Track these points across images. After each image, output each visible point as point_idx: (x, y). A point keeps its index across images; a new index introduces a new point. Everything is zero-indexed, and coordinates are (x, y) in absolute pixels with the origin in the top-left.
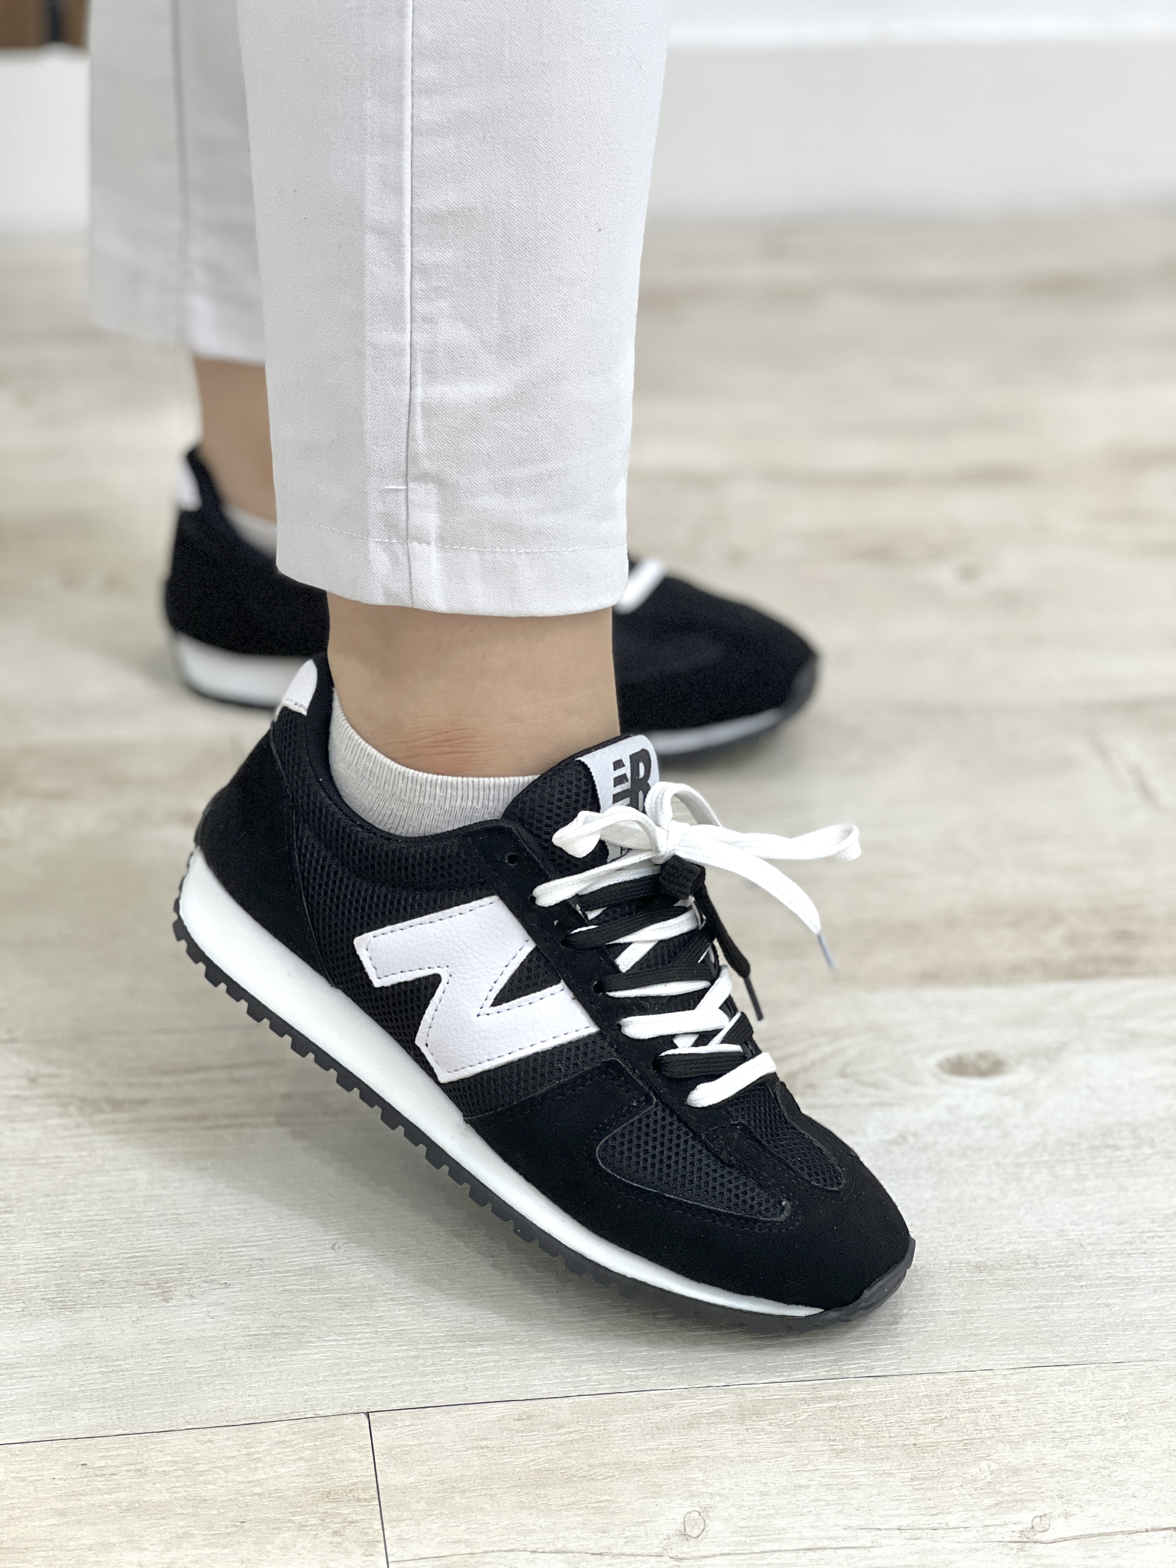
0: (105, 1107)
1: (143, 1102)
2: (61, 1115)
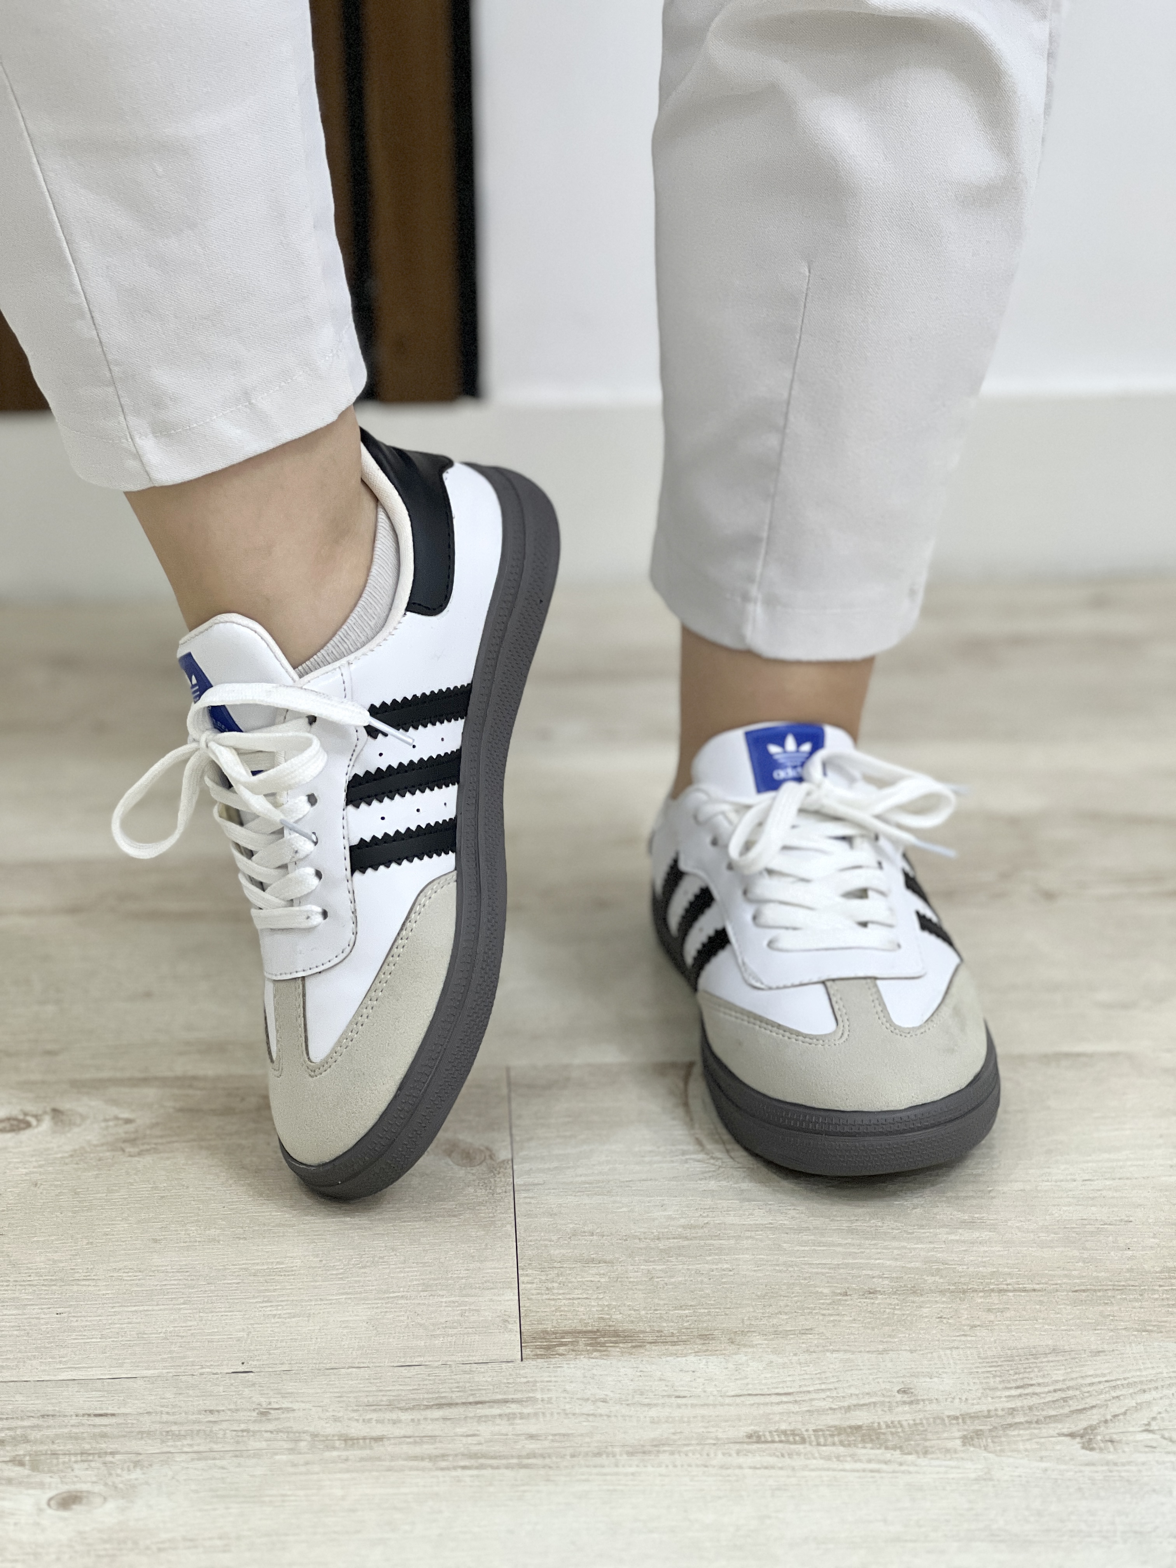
0: (337, 1444)
1: (379, 1439)
2: (291, 1451)
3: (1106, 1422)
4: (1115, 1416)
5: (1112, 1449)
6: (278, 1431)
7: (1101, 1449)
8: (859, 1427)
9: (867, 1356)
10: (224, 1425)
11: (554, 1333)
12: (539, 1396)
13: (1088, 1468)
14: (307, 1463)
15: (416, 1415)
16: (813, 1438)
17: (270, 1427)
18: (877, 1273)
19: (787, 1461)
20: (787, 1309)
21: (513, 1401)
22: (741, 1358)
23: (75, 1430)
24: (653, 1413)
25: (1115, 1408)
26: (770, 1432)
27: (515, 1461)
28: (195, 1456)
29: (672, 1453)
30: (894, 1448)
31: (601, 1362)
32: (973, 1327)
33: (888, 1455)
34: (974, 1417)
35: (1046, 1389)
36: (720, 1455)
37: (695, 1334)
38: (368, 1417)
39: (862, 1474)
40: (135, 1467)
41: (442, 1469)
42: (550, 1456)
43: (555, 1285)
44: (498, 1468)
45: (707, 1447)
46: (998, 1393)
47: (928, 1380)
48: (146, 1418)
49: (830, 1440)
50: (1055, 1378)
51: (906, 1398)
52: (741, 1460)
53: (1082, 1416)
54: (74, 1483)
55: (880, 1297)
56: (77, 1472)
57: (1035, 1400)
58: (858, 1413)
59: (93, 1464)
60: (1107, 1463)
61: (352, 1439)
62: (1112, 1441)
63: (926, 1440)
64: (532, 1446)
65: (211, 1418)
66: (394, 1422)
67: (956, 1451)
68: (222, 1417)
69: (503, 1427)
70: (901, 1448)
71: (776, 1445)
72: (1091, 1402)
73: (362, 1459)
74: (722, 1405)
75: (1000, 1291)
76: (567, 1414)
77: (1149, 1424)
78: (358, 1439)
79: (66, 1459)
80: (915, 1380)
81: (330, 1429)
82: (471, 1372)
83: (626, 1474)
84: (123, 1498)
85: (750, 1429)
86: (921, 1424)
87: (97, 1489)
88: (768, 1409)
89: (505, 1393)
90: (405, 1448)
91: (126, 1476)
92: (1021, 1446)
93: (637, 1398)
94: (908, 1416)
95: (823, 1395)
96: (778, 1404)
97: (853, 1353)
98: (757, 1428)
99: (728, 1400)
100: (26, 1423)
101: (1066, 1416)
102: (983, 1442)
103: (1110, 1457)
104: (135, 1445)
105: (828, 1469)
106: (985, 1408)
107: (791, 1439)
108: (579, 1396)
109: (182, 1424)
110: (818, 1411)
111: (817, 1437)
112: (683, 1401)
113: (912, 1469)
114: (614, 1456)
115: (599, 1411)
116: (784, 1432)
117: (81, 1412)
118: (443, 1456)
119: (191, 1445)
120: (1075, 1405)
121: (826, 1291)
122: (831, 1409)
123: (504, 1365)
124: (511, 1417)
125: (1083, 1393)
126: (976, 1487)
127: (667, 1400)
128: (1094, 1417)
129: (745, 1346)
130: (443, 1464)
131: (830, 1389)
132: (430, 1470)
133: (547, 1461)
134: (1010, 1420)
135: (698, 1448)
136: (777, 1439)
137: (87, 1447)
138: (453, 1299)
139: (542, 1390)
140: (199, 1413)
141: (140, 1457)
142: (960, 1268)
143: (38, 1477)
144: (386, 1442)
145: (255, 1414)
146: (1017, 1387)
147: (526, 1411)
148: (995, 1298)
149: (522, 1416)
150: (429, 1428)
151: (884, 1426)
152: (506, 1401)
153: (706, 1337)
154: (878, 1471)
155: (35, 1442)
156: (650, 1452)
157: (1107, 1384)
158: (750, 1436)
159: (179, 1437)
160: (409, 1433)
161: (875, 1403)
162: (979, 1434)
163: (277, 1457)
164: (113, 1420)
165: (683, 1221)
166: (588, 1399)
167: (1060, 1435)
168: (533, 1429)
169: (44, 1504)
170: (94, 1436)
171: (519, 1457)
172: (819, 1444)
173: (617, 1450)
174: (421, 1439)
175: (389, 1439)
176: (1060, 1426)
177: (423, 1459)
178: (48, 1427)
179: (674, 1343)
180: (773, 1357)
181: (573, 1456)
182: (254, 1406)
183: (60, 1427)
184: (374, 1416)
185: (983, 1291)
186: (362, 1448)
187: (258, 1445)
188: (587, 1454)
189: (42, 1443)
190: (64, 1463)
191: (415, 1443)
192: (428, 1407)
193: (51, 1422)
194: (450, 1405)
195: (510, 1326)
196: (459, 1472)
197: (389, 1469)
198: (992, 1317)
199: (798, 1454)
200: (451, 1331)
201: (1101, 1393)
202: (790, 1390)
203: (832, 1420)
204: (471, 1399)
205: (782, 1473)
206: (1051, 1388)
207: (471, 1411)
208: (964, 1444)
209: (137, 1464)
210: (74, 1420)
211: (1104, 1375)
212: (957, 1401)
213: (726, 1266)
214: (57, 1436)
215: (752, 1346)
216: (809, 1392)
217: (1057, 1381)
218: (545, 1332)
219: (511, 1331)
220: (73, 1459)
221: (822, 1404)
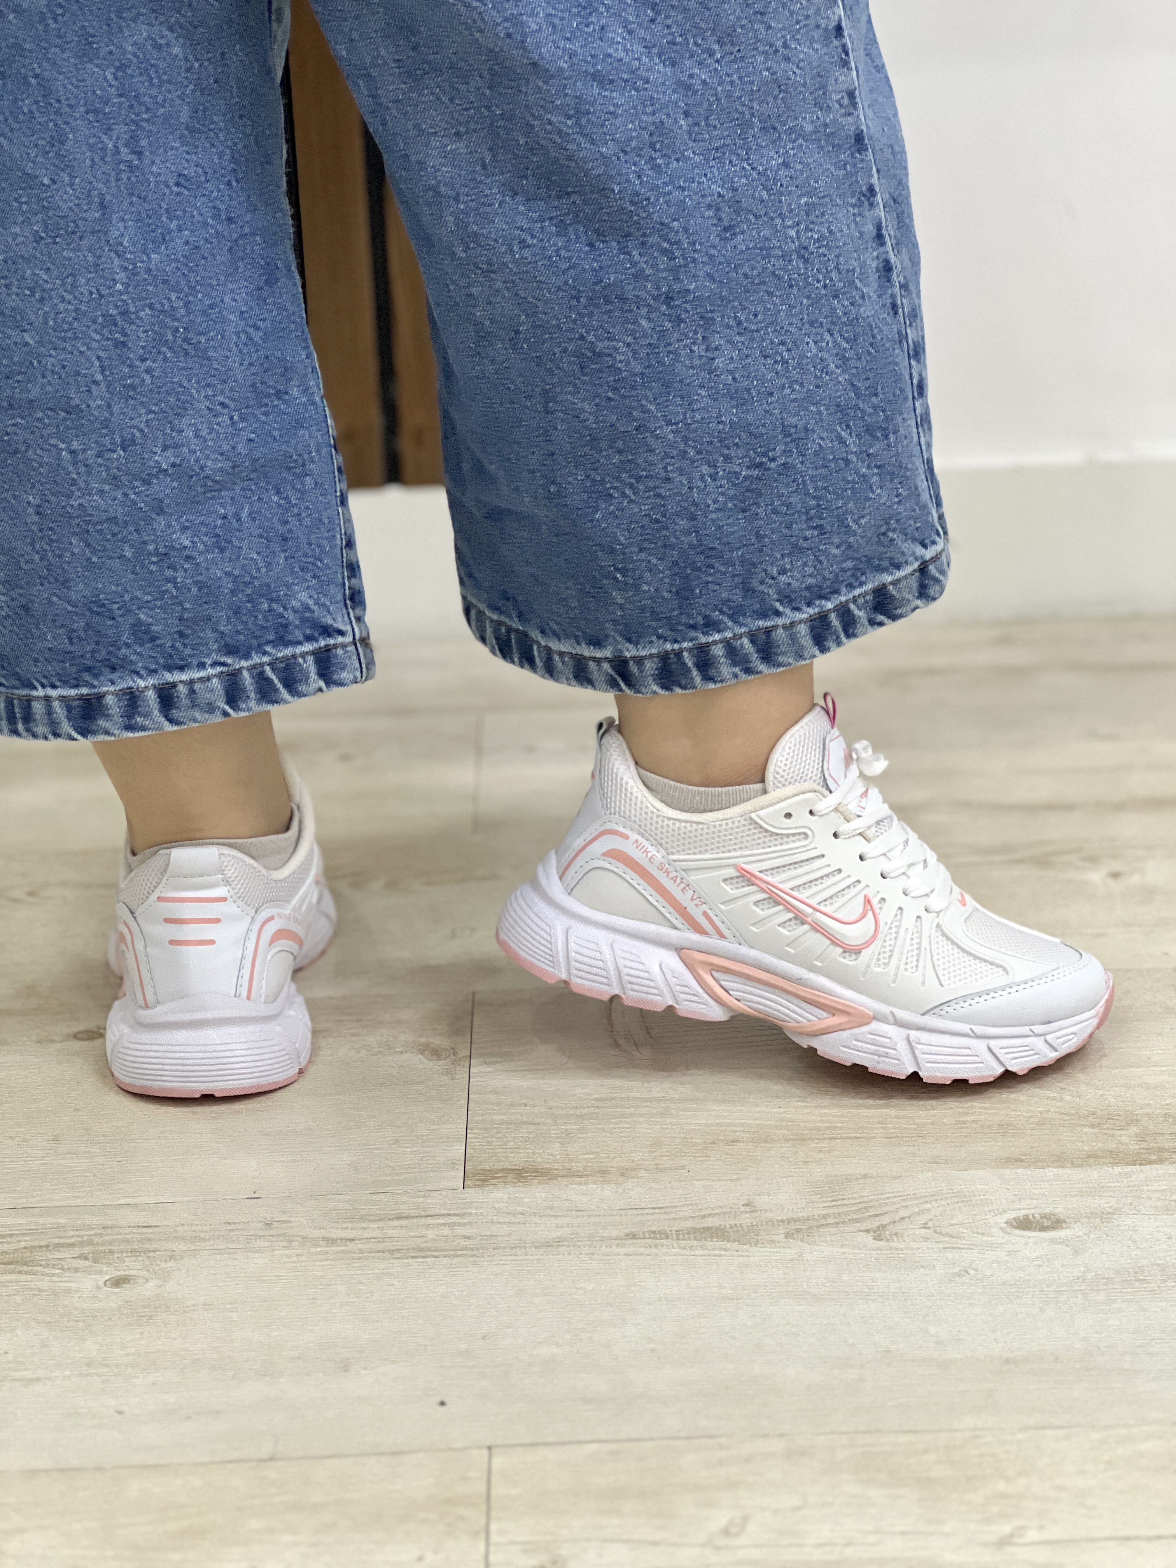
1: (352, 1240)
3: (894, 1222)
4: (902, 1219)
5: (895, 1239)
6: (278, 1235)
7: (888, 1240)
8: (710, 1228)
9: (723, 1183)
10: (238, 1233)
11: (489, 1171)
12: (474, 1211)
13: (875, 1252)
14: (298, 1255)
15: (381, 1224)
16: (674, 1235)
17: (272, 1232)
18: (741, 1129)
19: (654, 1250)
20: (668, 1154)
21: (454, 1215)
22: (629, 1185)
23: (127, 1236)
24: (557, 1221)
25: (903, 1213)
26: (643, 1233)
27: (452, 1253)
28: (217, 1252)
29: (569, 1246)
30: (734, 1242)
31: (521, 1189)
32: (806, 1163)
33: (729, 1245)
34: (796, 1220)
35: (853, 1202)
36: (604, 1247)
37: (597, 1169)
38: (346, 1225)
39: (707, 1258)
40: (170, 1259)
41: (398, 1258)
42: (477, 1249)
43: (494, 1139)
44: (438, 1257)
45: (594, 1243)
46: (817, 1205)
47: (766, 1197)
48: (180, 1228)
49: (687, 1236)
50: (862, 1194)
51: (748, 1209)
52: (620, 1250)
53: (877, 1219)
54: (124, 1270)
55: (739, 1144)
56: (127, 1263)
57: (845, 1209)
58: (711, 1219)
59: (139, 1258)
60: (890, 1249)
61: (332, 1240)
62: (896, 1234)
63: (758, 1235)
64: (464, 1243)
65: (229, 1227)
66: (364, 1229)
67: (779, 1242)
68: (237, 1226)
69: (446, 1231)
70: (739, 1241)
71: (646, 1240)
72: (888, 1209)
73: (338, 1252)
74: (610, 1215)
75: (831, 1139)
76: (493, 1223)
77: (927, 1223)
78: (336, 1240)
79: (120, 1255)
80: (757, 1197)
81: (317, 1234)
82: (425, 1196)
83: (533, 1260)
84: (160, 1279)
85: (627, 1231)
86: (757, 1225)
87: (141, 1273)
88: (643, 1218)
89: (449, 1210)
90: (370, 1245)
91: (163, 1265)
92: (828, 1239)
93: (548, 1212)
94: (748, 1221)
95: (686, 1208)
96: (652, 1214)
97: (713, 1181)
98: (634, 1230)
99: (615, 1213)
100: (91, 1233)
101: (866, 1219)
102: (800, 1236)
103: (894, 1245)
104: (170, 1246)
105: (682, 1255)
106: (805, 1214)
107: (658, 1236)
108: (504, 1211)
109: (207, 1232)
110: (681, 1219)
111: (677, 1235)
112: (581, 1213)
113: (745, 1254)
114: (525, 1248)
115: (518, 1220)
116: (654, 1232)
117: (132, 1224)
118: (399, 1250)
119: (213, 1245)
120: (873, 1212)
121: (699, 1141)
122: (691, 1217)
123: (450, 1192)
124: (452, 1225)
125: (880, 1204)
126: (790, 1265)
127: (569, 1213)
128: (886, 1219)
129: (632, 1178)
130: (399, 1255)
131: (691, 1205)
132: (389, 1259)
133: (475, 1252)
134: (823, 1222)
135: (589, 1243)
136: (647, 1236)
137: (136, 1247)
138: (416, 1149)
139: (477, 1208)
140: (220, 1224)
141: (174, 1253)
142: (803, 1124)
143: (98, 1267)
144: (358, 1242)
145: (261, 1225)
146: (833, 1201)
147: (463, 1221)
148: (825, 1144)
149: (459, 1224)
150: (390, 1232)
151: (728, 1226)
152: (449, 1215)
153: (603, 1172)
154: (720, 1256)
155: (98, 1244)
156: (552, 1246)
157: (900, 1198)
158: (627, 1235)
159: (203, 1240)
160: (376, 1236)
161: (724, 1213)
162: (798, 1231)
163: (276, 1252)
164: (156, 1230)
165: (597, 1096)
166: (509, 1214)
167: (859, 1231)
168: (468, 1231)
169: (101, 1283)
170: (141, 1241)
171: (455, 1250)
172: (678, 1239)
173: (528, 1245)
174: (383, 1239)
175: (359, 1240)
176: (858, 1225)
177: (383, 1252)
178: (107, 1235)
179: (580, 1176)
180: (652, 1185)
181: (494, 1249)
182: (262, 1219)
183: (116, 1234)
184: (350, 1225)
185: (818, 1139)
186: (340, 1246)
187: (263, 1244)
188: (505, 1247)
189: (102, 1245)
190: (118, 1258)
191: (379, 1242)
192: (390, 1219)
193: (109, 1231)
194: (407, 1218)
195: (456, 1167)
196: (410, 1260)
197: (359, 1258)
198: (822, 1156)
199: (662, 1245)
200: (412, 1170)
201: (893, 1204)
202: (662, 1205)
203: (689, 1224)
204: (423, 1213)
205: (648, 1258)
206: (858, 1201)
207: (422, 1221)
208: (786, 1238)
209: (171, 1258)
210: (127, 1230)
211: (898, 1192)
212: (786, 1210)
213: (626, 1126)
214: (114, 1240)
215: (639, 1178)
216: (676, 1207)
217: (862, 1197)
218: (484, 1170)
219: (457, 1169)
220: (125, 1255)
221: (684, 1214)
